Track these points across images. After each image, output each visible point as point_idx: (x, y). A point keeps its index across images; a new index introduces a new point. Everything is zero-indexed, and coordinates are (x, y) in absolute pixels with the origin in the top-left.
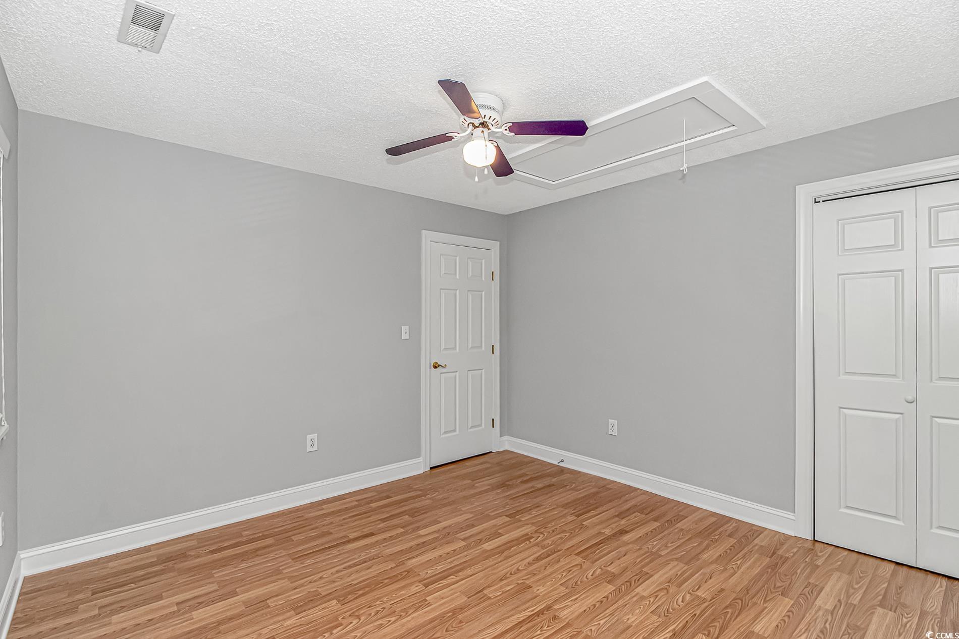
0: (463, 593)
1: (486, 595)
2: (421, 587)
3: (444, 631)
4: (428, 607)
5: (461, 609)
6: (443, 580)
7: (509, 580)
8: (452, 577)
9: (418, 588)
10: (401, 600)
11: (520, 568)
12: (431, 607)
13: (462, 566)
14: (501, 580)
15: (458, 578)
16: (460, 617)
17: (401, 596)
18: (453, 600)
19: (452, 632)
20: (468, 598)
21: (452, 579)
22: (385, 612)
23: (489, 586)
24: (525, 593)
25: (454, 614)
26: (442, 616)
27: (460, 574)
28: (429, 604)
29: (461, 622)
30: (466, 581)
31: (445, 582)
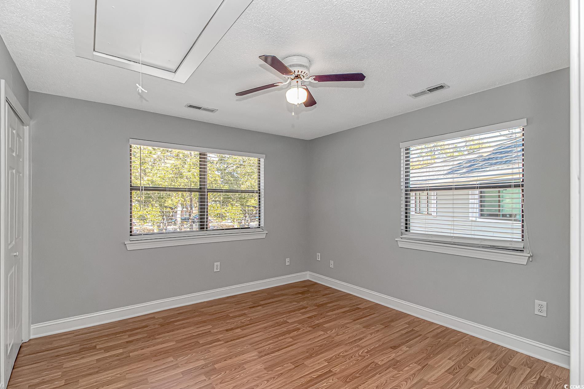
0: (306, 366)
1: (293, 365)
2: (334, 370)
3: (315, 349)
4: (326, 359)
5: (308, 358)
6: (321, 375)
7: (276, 374)
8: (315, 377)
9: (335, 370)
10: (342, 363)
11: (266, 382)
12: (324, 359)
13: (309, 385)
14: (282, 374)
15: (310, 376)
16: (308, 354)
17: (344, 365)
18: (313, 362)
19: (311, 348)
20: (304, 363)
21: (315, 375)
22: (348, 357)
23: (291, 370)
24: (269, 365)
25: (311, 355)
26: (317, 355)
27: (309, 379)
28: (325, 360)
29: (307, 352)
30: (304, 374)
31: (319, 373)
